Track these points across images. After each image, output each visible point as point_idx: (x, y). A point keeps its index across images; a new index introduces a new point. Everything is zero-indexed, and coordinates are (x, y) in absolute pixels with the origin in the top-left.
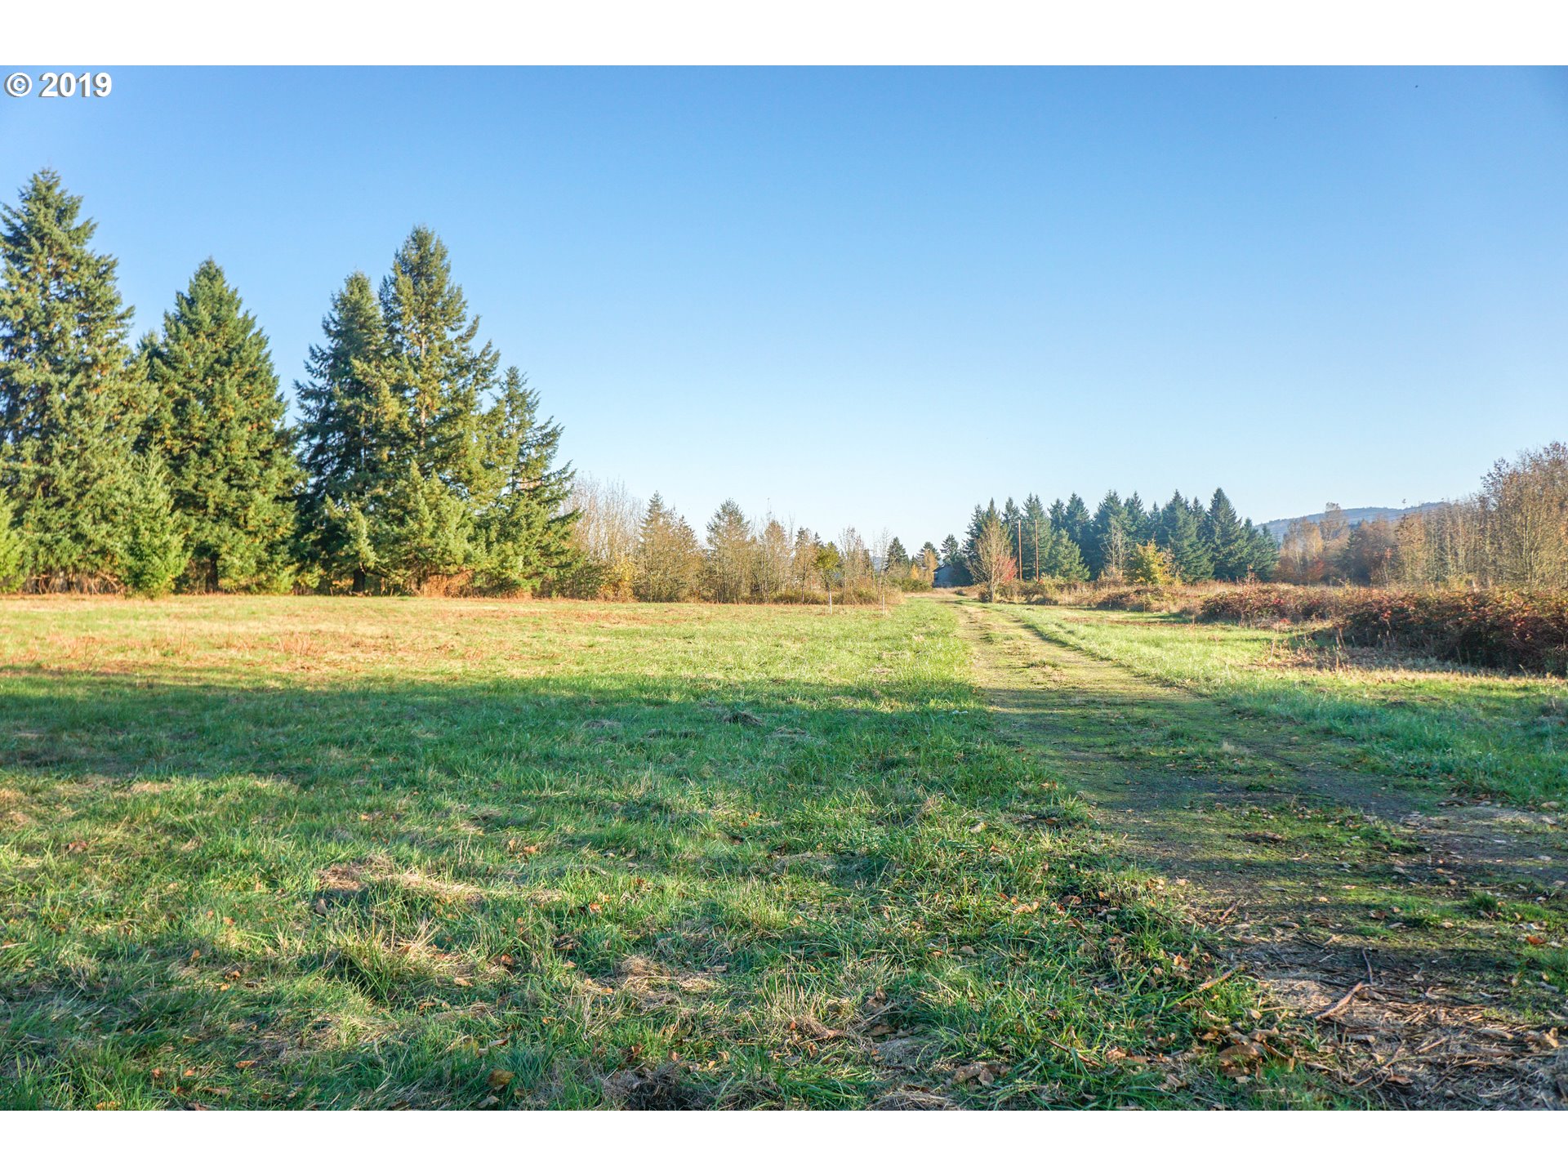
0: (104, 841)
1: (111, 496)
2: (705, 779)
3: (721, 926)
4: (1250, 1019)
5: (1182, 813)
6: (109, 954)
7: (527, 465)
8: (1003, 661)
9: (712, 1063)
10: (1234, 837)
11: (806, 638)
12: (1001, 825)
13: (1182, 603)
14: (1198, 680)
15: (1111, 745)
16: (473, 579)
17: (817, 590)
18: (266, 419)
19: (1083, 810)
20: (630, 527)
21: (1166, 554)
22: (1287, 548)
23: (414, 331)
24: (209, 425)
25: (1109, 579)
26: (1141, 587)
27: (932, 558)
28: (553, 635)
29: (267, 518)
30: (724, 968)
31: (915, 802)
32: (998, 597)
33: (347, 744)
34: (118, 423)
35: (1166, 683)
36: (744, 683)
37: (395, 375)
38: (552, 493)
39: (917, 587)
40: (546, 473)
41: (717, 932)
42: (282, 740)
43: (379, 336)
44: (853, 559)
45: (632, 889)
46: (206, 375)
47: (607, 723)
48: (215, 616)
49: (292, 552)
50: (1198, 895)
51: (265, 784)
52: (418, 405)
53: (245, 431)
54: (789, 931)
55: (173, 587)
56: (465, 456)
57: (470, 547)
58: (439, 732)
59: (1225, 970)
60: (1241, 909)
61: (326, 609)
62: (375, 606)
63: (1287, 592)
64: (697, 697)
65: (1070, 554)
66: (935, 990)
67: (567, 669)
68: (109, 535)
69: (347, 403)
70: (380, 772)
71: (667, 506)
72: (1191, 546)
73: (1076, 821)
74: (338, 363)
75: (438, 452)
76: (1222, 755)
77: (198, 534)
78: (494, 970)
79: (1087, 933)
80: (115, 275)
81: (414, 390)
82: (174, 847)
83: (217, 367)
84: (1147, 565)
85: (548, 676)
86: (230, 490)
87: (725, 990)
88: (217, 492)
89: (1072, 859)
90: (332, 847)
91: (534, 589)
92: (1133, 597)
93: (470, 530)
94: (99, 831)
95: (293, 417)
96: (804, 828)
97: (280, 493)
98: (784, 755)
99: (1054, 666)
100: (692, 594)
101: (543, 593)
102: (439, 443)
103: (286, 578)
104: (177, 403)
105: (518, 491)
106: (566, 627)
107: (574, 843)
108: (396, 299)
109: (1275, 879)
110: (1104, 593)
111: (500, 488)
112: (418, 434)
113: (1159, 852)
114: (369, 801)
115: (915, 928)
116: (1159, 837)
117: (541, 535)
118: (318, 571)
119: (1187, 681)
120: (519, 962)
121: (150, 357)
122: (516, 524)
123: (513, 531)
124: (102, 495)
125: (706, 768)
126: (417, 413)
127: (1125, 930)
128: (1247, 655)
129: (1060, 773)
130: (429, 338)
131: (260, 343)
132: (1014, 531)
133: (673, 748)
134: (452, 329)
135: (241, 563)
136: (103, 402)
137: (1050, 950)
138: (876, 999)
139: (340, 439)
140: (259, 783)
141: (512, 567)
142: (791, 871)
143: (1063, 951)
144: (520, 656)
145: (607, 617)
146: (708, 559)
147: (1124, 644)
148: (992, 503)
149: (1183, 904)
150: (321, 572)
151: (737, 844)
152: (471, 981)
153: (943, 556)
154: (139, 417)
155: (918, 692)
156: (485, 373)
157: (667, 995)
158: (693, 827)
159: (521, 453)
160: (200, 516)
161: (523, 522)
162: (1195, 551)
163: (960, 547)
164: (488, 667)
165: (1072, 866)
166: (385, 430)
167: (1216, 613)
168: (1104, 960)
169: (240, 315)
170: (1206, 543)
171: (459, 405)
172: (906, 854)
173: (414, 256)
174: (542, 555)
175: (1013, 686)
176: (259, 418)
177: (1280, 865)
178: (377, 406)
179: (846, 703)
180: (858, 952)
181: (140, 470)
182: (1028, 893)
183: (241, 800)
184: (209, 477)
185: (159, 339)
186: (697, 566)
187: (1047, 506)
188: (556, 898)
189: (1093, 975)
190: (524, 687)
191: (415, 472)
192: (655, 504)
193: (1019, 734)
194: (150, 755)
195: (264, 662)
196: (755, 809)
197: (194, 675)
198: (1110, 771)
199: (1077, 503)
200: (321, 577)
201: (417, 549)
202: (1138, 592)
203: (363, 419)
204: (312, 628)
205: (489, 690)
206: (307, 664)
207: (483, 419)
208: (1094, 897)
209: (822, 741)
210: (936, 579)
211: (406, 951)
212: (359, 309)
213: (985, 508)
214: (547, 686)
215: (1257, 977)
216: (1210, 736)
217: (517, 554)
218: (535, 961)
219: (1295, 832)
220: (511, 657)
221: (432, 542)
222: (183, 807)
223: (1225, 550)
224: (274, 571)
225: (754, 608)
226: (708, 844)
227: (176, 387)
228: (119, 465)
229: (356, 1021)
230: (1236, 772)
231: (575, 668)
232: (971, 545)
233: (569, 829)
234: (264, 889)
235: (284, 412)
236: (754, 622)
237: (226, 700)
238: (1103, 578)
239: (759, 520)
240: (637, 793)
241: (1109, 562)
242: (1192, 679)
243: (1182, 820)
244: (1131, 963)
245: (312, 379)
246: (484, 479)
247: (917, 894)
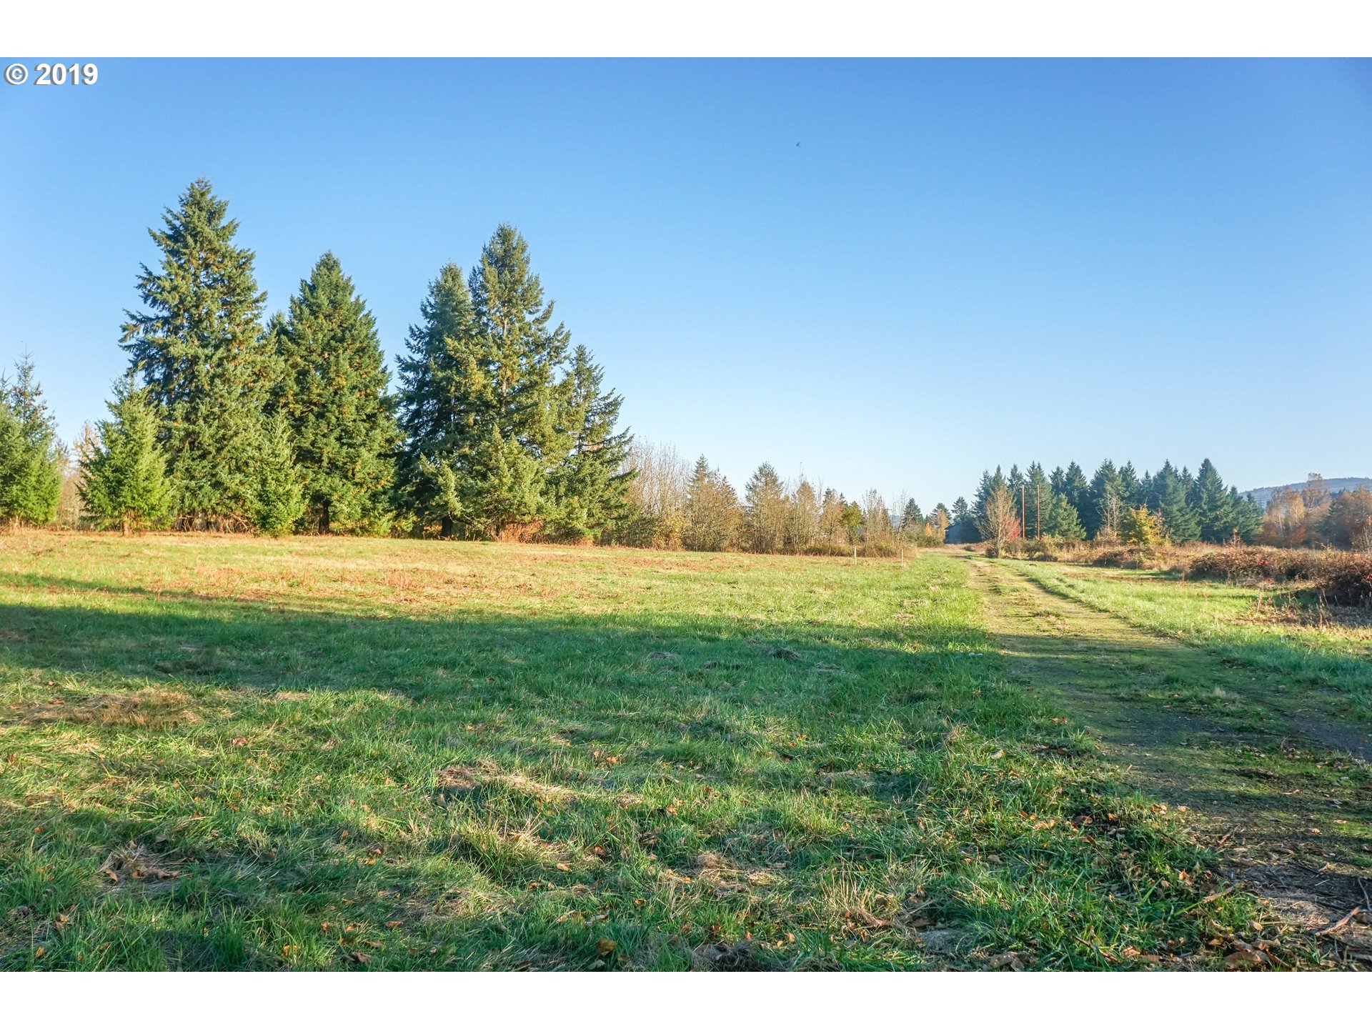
0: (260, 739)
1: (244, 450)
2: (756, 705)
3: (780, 830)
4: (1252, 929)
5: (1181, 750)
6: (275, 830)
7: (591, 430)
8: (1011, 611)
9: (780, 943)
10: (1229, 772)
11: (835, 586)
12: (1018, 753)
13: (1172, 562)
14: (1189, 632)
15: (1112, 687)
16: (543, 528)
17: (842, 544)
18: (372, 388)
19: (1089, 742)
20: (680, 486)
21: (1157, 518)
22: (1269, 513)
23: (498, 314)
24: (325, 392)
25: (1104, 539)
26: (1134, 547)
27: (944, 518)
28: (615, 578)
29: (371, 471)
30: (784, 865)
31: (941, 731)
32: (1003, 553)
33: (450, 665)
34: (251, 390)
35: (1160, 634)
36: (785, 624)
37: (482, 352)
38: (613, 455)
39: (930, 542)
40: (608, 437)
41: (777, 835)
42: (398, 661)
43: (469, 317)
44: (874, 517)
45: (701, 796)
46: (323, 350)
47: (668, 655)
48: (328, 554)
49: (392, 501)
50: (1197, 821)
51: (385, 697)
52: (500, 378)
53: (354, 398)
54: (837, 836)
55: (294, 529)
56: (539, 421)
57: (542, 500)
58: (525, 658)
59: (1227, 886)
60: (1238, 835)
61: (421, 550)
62: (461, 548)
63: (1271, 554)
64: (744, 635)
65: (1069, 516)
66: (968, 890)
67: (631, 608)
68: (242, 483)
69: (440, 374)
70: (480, 690)
71: (712, 467)
72: (1180, 510)
73: (1084, 752)
74: (432, 340)
75: (516, 417)
76: (1215, 699)
77: (314, 484)
78: (590, 858)
79: (1100, 849)
80: (252, 266)
81: (497, 365)
82: (316, 746)
83: (333, 343)
84: (1139, 527)
85: (615, 613)
86: (341, 447)
87: (786, 883)
88: (331, 448)
89: (1083, 785)
90: (447, 752)
91: (595, 537)
92: (1126, 555)
93: (542, 485)
94: (256, 730)
95: (395, 386)
96: (845, 750)
97: (383, 451)
98: (823, 687)
99: (1057, 616)
100: (732, 545)
101: (603, 541)
102: (518, 410)
103: (385, 523)
104: (299, 373)
105: (583, 453)
106: (626, 571)
107: (648, 757)
108: (483, 287)
109: (1269, 810)
110: (1100, 551)
111: (568, 449)
112: (500, 402)
113: (1160, 781)
114: (474, 714)
115: (948, 838)
116: (1159, 768)
117: (603, 491)
118: (413, 517)
119: (1180, 632)
120: (610, 853)
121: (278, 334)
122: (582, 481)
123: (580, 486)
124: (236, 449)
125: (757, 695)
126: (499, 384)
127: (1133, 847)
128: (1234, 610)
129: (1068, 710)
130: (511, 320)
131: (369, 322)
132: (1018, 494)
133: (728, 678)
134: (530, 313)
135: (349, 510)
136: (240, 371)
137: (1067, 861)
138: (917, 896)
139: (433, 405)
140: (380, 696)
141: (577, 518)
142: (837, 786)
143: (1079, 863)
144: (589, 596)
145: (660, 563)
146: (747, 514)
147: (1120, 598)
148: (999, 469)
149: (1185, 827)
150: (415, 518)
151: (787, 762)
152: (570, 867)
153: (953, 515)
154: (269, 385)
155: (937, 636)
156: (557, 350)
157: (738, 885)
158: (749, 746)
159: (587, 420)
160: (316, 469)
161: (588, 479)
162: (1183, 515)
163: (969, 508)
164: (562, 604)
165: (1083, 791)
166: (472, 398)
167: (1204, 572)
168: (1116, 872)
169: (353, 299)
170: (1193, 508)
171: (535, 378)
172: (937, 774)
173: (499, 250)
174: (603, 508)
175: (1021, 633)
176: (366, 387)
177: (1272, 798)
178: (465, 377)
179: (874, 643)
180: (899, 856)
181: (268, 429)
182: (1045, 812)
183: (367, 709)
184: (324, 436)
185: (286, 319)
186: (738, 521)
187: (1048, 472)
188: (638, 801)
189: (1106, 885)
190: (595, 622)
191: (497, 434)
192: (701, 466)
193: (1029, 675)
194: (288, 669)
195: (373, 595)
196: (801, 732)
197: (317, 603)
198: (1112, 710)
199: (1075, 470)
200: (414, 522)
201: (496, 501)
202: (1131, 551)
203: (453, 389)
204: (411, 566)
205: (566, 624)
206: (409, 597)
207: (555, 389)
208: (1104, 818)
209: (855, 676)
210: (947, 536)
211: (517, 839)
212: (452, 295)
213: (992, 474)
214: (614, 622)
215: (1256, 894)
216: (1202, 681)
217: (582, 507)
218: (623, 853)
219: (1286, 771)
220: (581, 596)
221: (510, 495)
222: (319, 713)
223: (1212, 515)
224: (376, 517)
225: (787, 559)
226: (764, 760)
227: (299, 360)
228: (251, 425)
229: (480, 894)
230: (1228, 715)
231: (637, 607)
232: (980, 506)
233: (644, 744)
234: (393, 784)
235: (388, 381)
236: (788, 571)
237: (345, 626)
238: (1099, 538)
239: (792, 481)
240: (699, 716)
241: (1104, 523)
242: (1184, 631)
243: (1180, 755)
244: (1140, 876)
245: (411, 354)
246: (555, 442)
247: (948, 809)
